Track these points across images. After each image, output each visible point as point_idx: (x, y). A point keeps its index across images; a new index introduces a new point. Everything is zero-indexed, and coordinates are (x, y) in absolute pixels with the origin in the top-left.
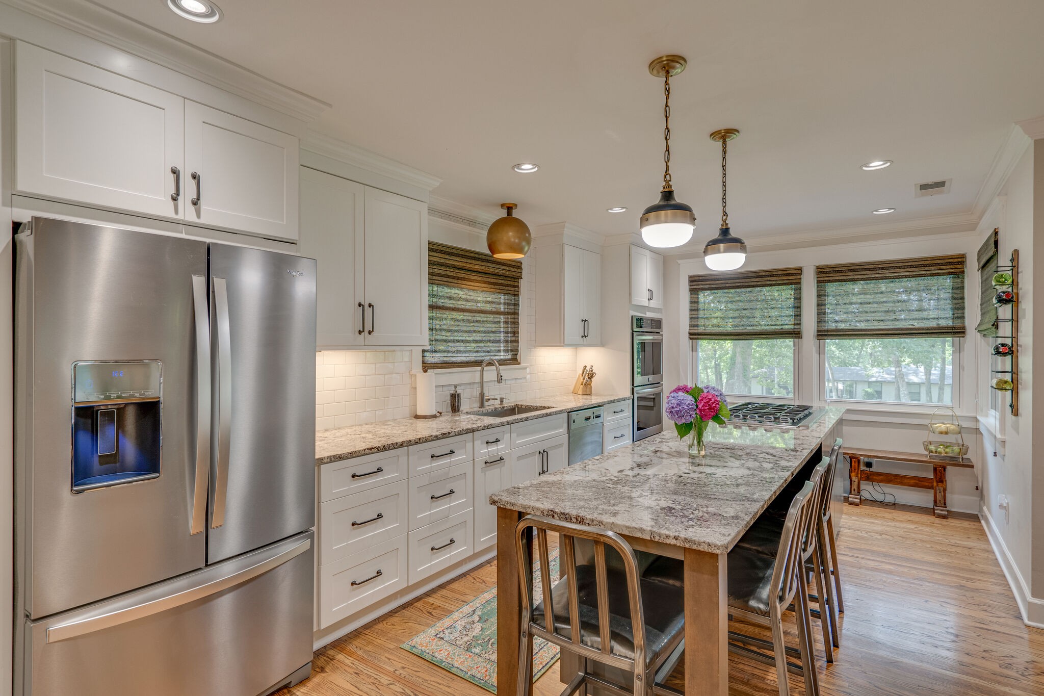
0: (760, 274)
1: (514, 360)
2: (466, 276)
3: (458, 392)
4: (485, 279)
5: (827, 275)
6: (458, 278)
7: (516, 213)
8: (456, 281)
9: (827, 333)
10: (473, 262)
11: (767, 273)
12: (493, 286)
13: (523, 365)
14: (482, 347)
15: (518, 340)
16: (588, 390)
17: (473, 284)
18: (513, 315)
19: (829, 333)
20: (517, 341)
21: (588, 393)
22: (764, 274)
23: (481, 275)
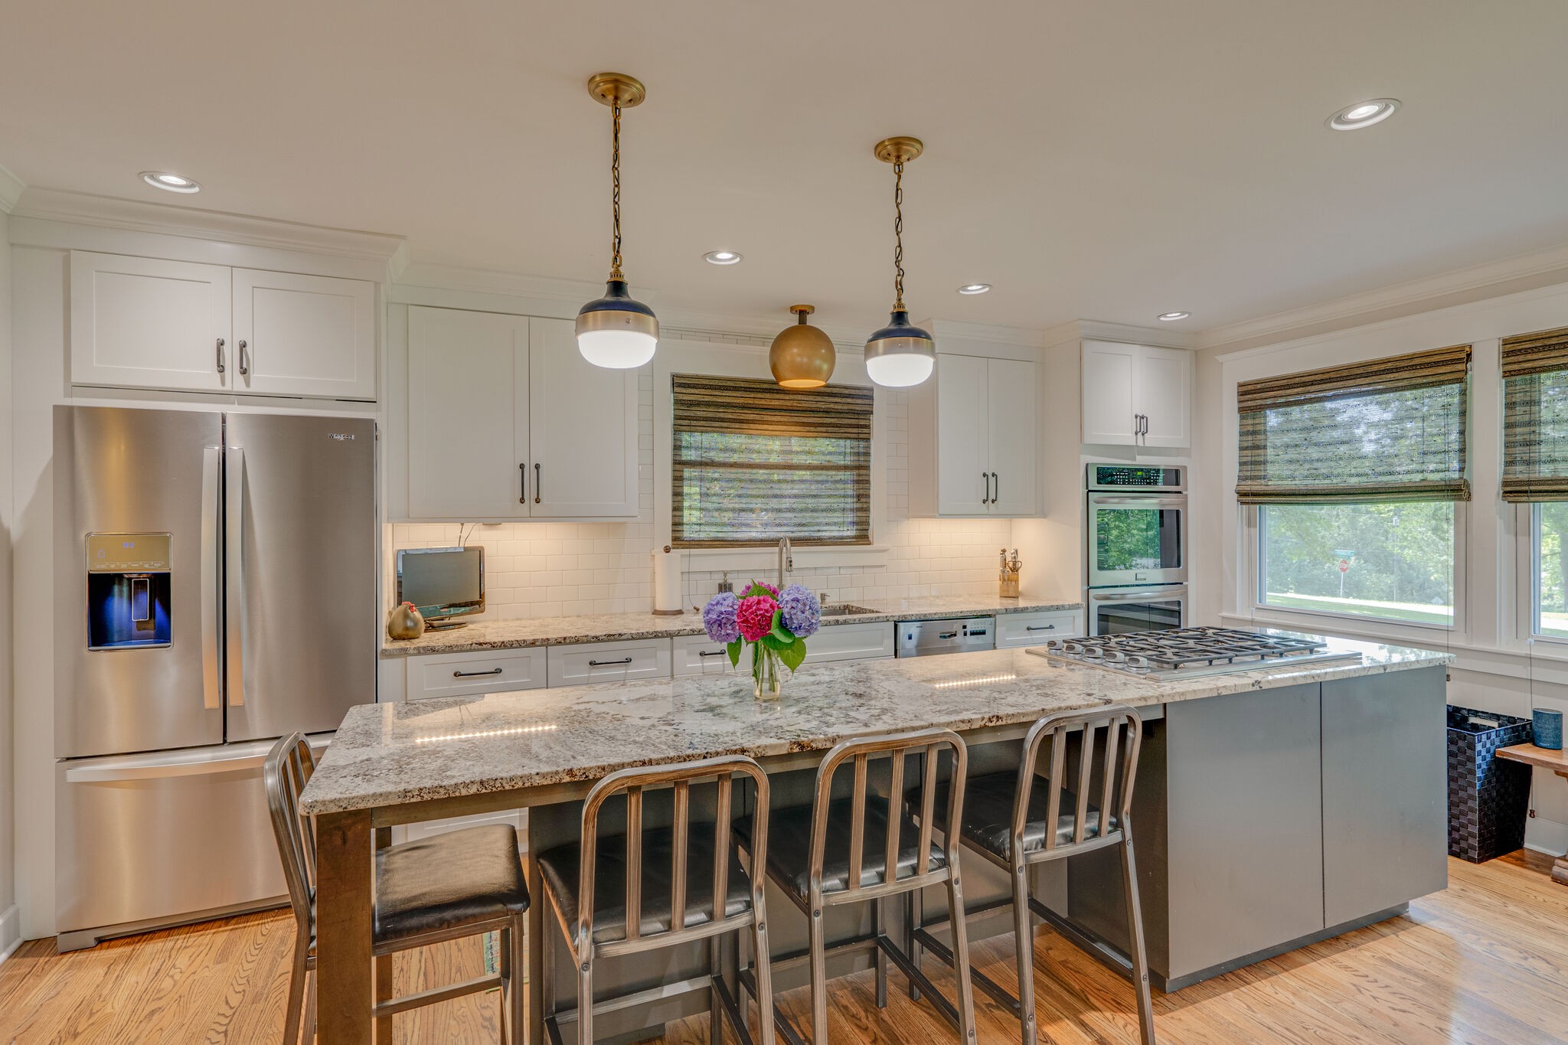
0: (1375, 368)
1: (863, 537)
2: (758, 417)
3: (729, 581)
4: (796, 419)
5: (1529, 357)
6: (741, 421)
7: (812, 321)
8: (737, 425)
9: (1526, 488)
10: (768, 396)
11: (1390, 364)
12: (812, 429)
13: (876, 545)
14: (791, 519)
15: (869, 507)
16: (1011, 589)
17: (770, 427)
18: (861, 469)
19: (1532, 488)
20: (867, 510)
21: (1011, 594)
22: (1382, 367)
23: (788, 414)
